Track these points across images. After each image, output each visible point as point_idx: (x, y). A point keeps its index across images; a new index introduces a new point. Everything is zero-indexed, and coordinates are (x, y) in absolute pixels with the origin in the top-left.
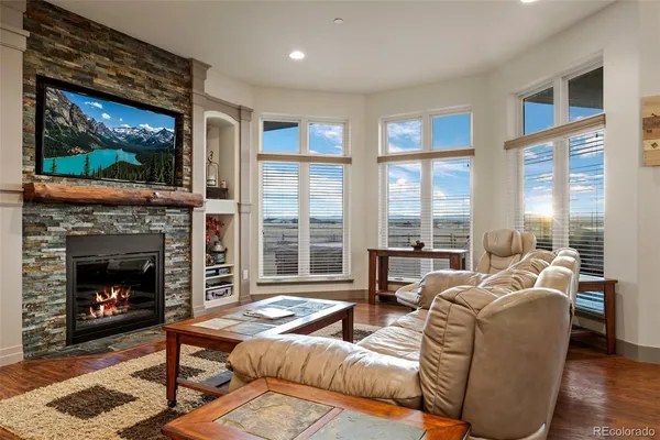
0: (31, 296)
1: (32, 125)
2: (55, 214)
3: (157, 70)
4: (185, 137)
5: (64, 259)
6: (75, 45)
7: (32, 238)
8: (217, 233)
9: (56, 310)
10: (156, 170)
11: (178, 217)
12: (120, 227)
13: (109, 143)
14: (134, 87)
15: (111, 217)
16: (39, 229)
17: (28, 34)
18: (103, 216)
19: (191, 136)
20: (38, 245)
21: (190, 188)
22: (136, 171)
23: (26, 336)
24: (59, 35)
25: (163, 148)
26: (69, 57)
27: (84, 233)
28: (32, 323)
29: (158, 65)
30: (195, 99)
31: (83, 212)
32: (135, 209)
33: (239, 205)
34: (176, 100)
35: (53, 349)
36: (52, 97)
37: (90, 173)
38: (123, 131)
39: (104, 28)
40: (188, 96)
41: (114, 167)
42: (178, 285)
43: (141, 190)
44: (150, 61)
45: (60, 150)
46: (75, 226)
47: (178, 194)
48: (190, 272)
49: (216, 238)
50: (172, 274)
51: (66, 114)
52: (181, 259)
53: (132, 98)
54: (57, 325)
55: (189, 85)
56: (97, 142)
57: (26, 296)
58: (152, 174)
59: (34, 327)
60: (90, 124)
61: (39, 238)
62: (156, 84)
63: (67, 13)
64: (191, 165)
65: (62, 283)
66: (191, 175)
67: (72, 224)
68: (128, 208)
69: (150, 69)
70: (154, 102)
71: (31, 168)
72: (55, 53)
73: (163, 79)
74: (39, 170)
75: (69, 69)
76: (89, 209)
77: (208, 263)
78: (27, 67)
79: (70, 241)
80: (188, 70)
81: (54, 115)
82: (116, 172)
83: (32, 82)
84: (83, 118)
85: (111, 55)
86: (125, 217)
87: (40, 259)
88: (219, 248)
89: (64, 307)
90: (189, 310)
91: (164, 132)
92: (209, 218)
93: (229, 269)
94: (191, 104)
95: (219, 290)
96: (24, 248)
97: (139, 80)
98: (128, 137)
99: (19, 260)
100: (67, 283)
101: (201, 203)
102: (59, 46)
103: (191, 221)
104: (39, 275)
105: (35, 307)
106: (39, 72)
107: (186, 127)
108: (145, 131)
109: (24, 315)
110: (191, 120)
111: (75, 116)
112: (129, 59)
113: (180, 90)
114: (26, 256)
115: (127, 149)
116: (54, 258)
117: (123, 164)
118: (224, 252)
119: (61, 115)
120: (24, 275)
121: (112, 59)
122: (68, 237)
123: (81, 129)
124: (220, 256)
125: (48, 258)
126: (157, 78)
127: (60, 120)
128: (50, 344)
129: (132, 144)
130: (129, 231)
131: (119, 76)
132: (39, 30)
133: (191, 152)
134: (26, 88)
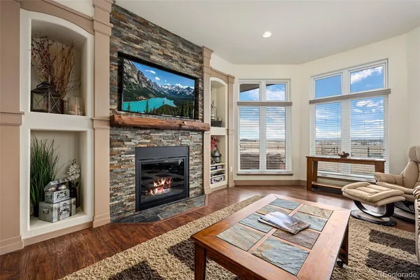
0: (115, 183)
1: (116, 82)
2: (129, 134)
3: (185, 52)
4: (200, 92)
5: (134, 161)
6: (140, 35)
7: (116, 149)
8: (216, 146)
9: (129, 191)
10: (184, 110)
11: (197, 136)
12: (165, 142)
13: (159, 94)
14: (173, 62)
15: (160, 136)
16: (120, 143)
17: (112, 25)
18: (156, 136)
19: (203, 91)
20: (119, 153)
21: (203, 120)
22: (174, 110)
23: (112, 208)
24: (131, 28)
25: (188, 98)
26: (137, 42)
27: (146, 146)
28: (116, 199)
29: (185, 50)
30: (205, 69)
31: (145, 134)
32: (174, 132)
33: (228, 130)
34: (194, 70)
35: (128, 214)
36: (128, 66)
37: (149, 111)
38: (166, 87)
39: (156, 27)
40: (201, 68)
41: (162, 108)
42: (196, 175)
43: (177, 121)
44: (181, 46)
45: (132, 97)
46: (141, 141)
47: (197, 124)
48: (203, 169)
49: (215, 149)
50: (193, 169)
51: (135, 76)
52: (198, 161)
53: (171, 68)
54: (130, 200)
55: (202, 62)
56: (153, 94)
57: (112, 184)
58: (182, 112)
59: (117, 202)
60: (149, 83)
61: (120, 149)
62: (184, 61)
63: (135, 16)
64: (203, 107)
65: (133, 175)
66: (203, 113)
67: (138, 140)
68: (169, 131)
69: (181, 51)
70: (183, 71)
71: (115, 107)
72: (129, 39)
73: (188, 58)
74: (120, 108)
75: (136, 49)
76: (148, 131)
77: (212, 162)
78: (112, 47)
79: (138, 151)
80: (201, 53)
81: (129, 77)
82: (162, 111)
83: (115, 55)
84: (145, 79)
85: (160, 43)
86: (167, 136)
87: (120, 161)
88: (217, 154)
89: (134, 190)
90: (203, 190)
91: (188, 89)
92: (212, 137)
93: (223, 166)
94: (203, 73)
95: (218, 178)
96: (111, 155)
97: (175, 58)
98: (169, 91)
99: (108, 162)
100: (136, 175)
101: (209, 129)
102: (131, 35)
103: (203, 139)
104: (119, 170)
105: (118, 190)
106: (119, 50)
107: (200, 86)
108: (178, 88)
109: (111, 195)
110: (203, 82)
111: (140, 78)
112: (169, 45)
113: (197, 64)
114: (112, 159)
115: (169, 98)
116: (128, 161)
117: (167, 106)
118: (220, 156)
119: (133, 77)
120: (111, 171)
121: (160, 44)
122: (136, 148)
123: (144, 86)
124: (218, 158)
125: (125, 161)
126: (185, 57)
127: (132, 80)
128: (126, 211)
129: (172, 95)
130: (170, 145)
131: (164, 55)
132: (119, 25)
133: (203, 100)
134: (112, 59)
